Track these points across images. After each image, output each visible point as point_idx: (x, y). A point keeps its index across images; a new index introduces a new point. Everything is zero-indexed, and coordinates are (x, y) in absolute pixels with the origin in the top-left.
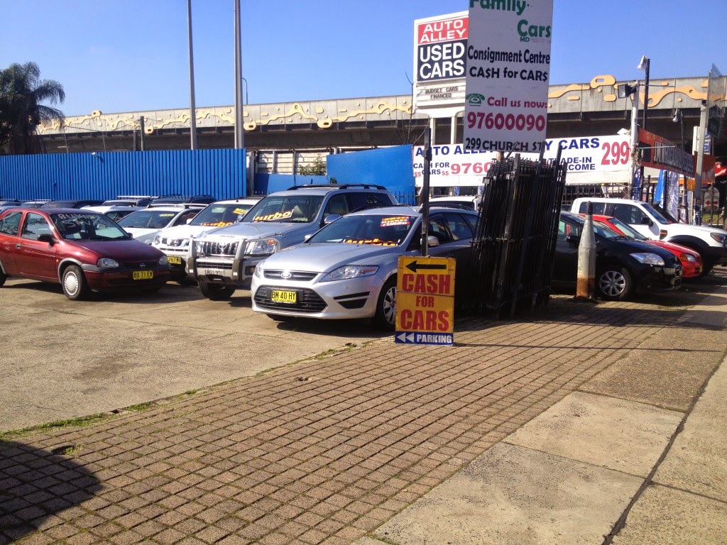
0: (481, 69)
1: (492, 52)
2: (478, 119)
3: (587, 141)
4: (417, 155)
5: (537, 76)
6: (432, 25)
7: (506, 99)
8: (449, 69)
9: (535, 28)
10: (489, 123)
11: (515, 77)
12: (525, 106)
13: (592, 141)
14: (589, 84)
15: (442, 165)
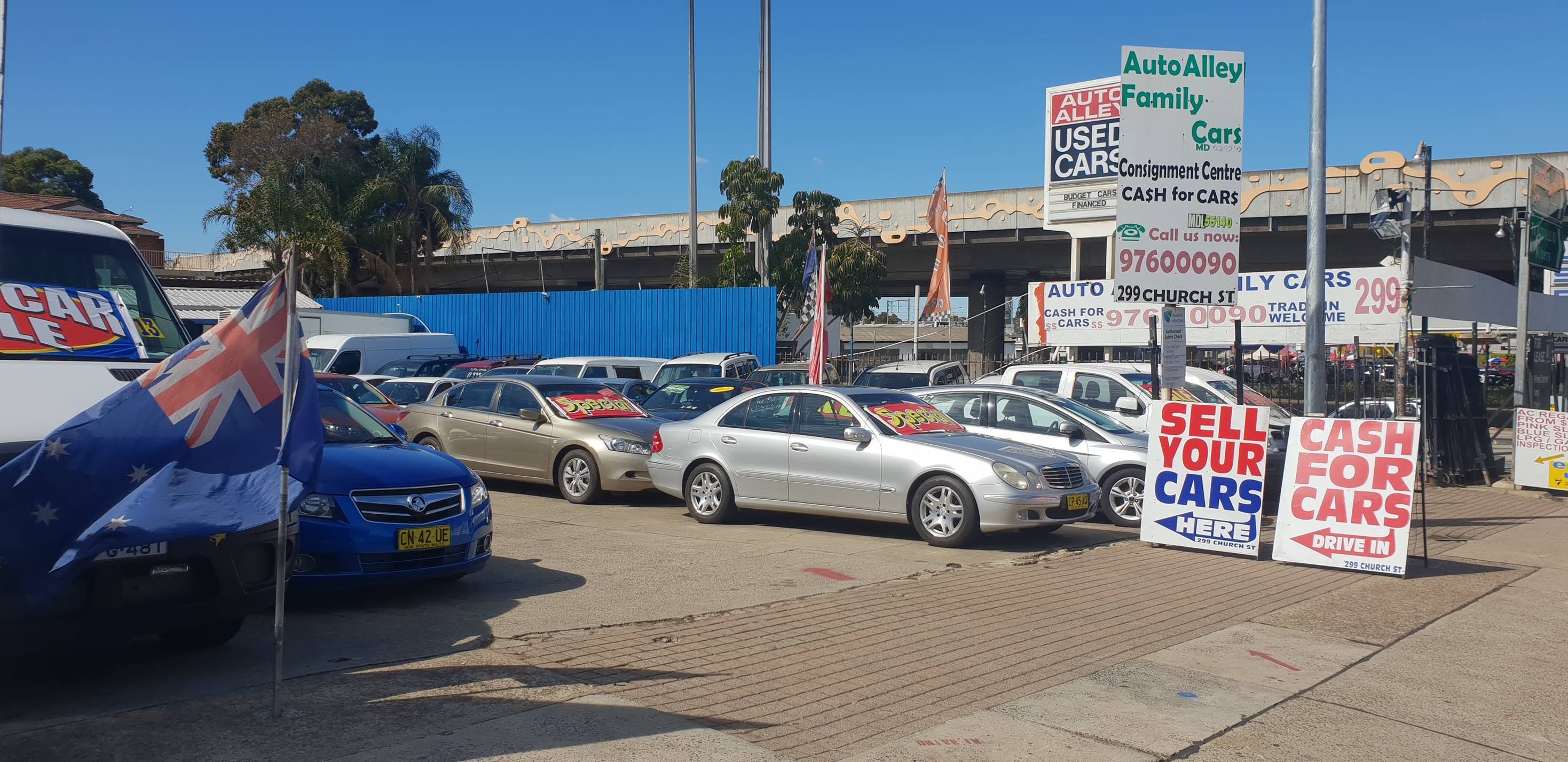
0: (1139, 190)
1: (1154, 166)
2: (1136, 259)
3: (1331, 276)
4: (1050, 296)
5: (1222, 198)
6: (1075, 95)
7: (1177, 230)
8: (1103, 163)
9: (1219, 131)
10: (1153, 264)
11: (1190, 199)
12: (1206, 240)
13: (1339, 276)
14: (1357, 167)
15: (1091, 312)
